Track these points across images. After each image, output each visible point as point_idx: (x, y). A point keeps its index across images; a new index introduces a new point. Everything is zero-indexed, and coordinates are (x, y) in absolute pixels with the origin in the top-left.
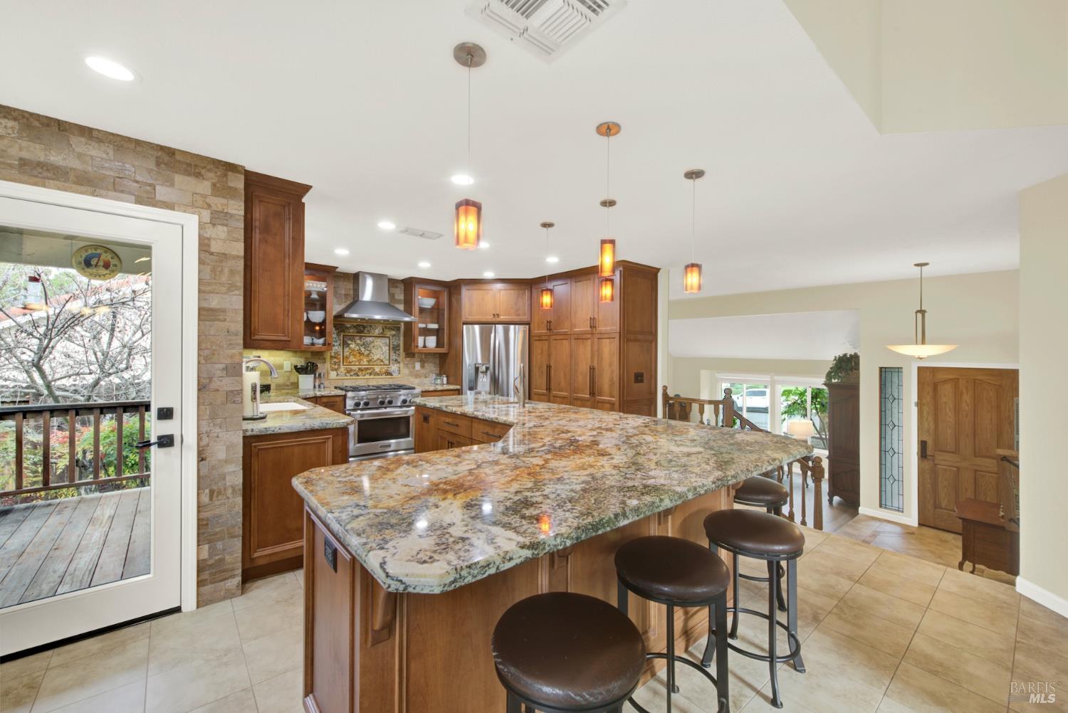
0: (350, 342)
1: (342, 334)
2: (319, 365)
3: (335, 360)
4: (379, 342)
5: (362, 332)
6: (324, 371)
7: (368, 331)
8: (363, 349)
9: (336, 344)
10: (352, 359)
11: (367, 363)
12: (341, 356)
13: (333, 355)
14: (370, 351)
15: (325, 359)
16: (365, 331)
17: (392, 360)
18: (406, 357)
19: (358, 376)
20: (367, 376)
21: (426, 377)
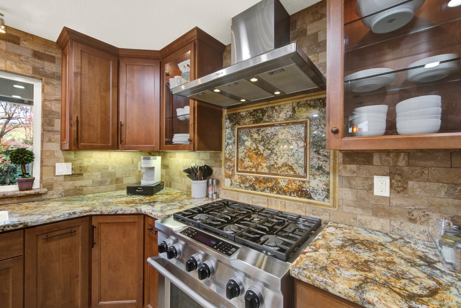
0: (245, 138)
1: (237, 127)
2: (215, 169)
3: (229, 163)
4: (284, 133)
5: (261, 120)
6: (219, 177)
7: (269, 117)
8: (261, 148)
9: (230, 142)
10: (247, 163)
11: (267, 171)
12: (236, 158)
13: (227, 156)
14: (272, 150)
15: (221, 161)
16: (265, 118)
17: (312, 167)
18: (344, 162)
19: (255, 189)
20: (267, 193)
21: (413, 220)
